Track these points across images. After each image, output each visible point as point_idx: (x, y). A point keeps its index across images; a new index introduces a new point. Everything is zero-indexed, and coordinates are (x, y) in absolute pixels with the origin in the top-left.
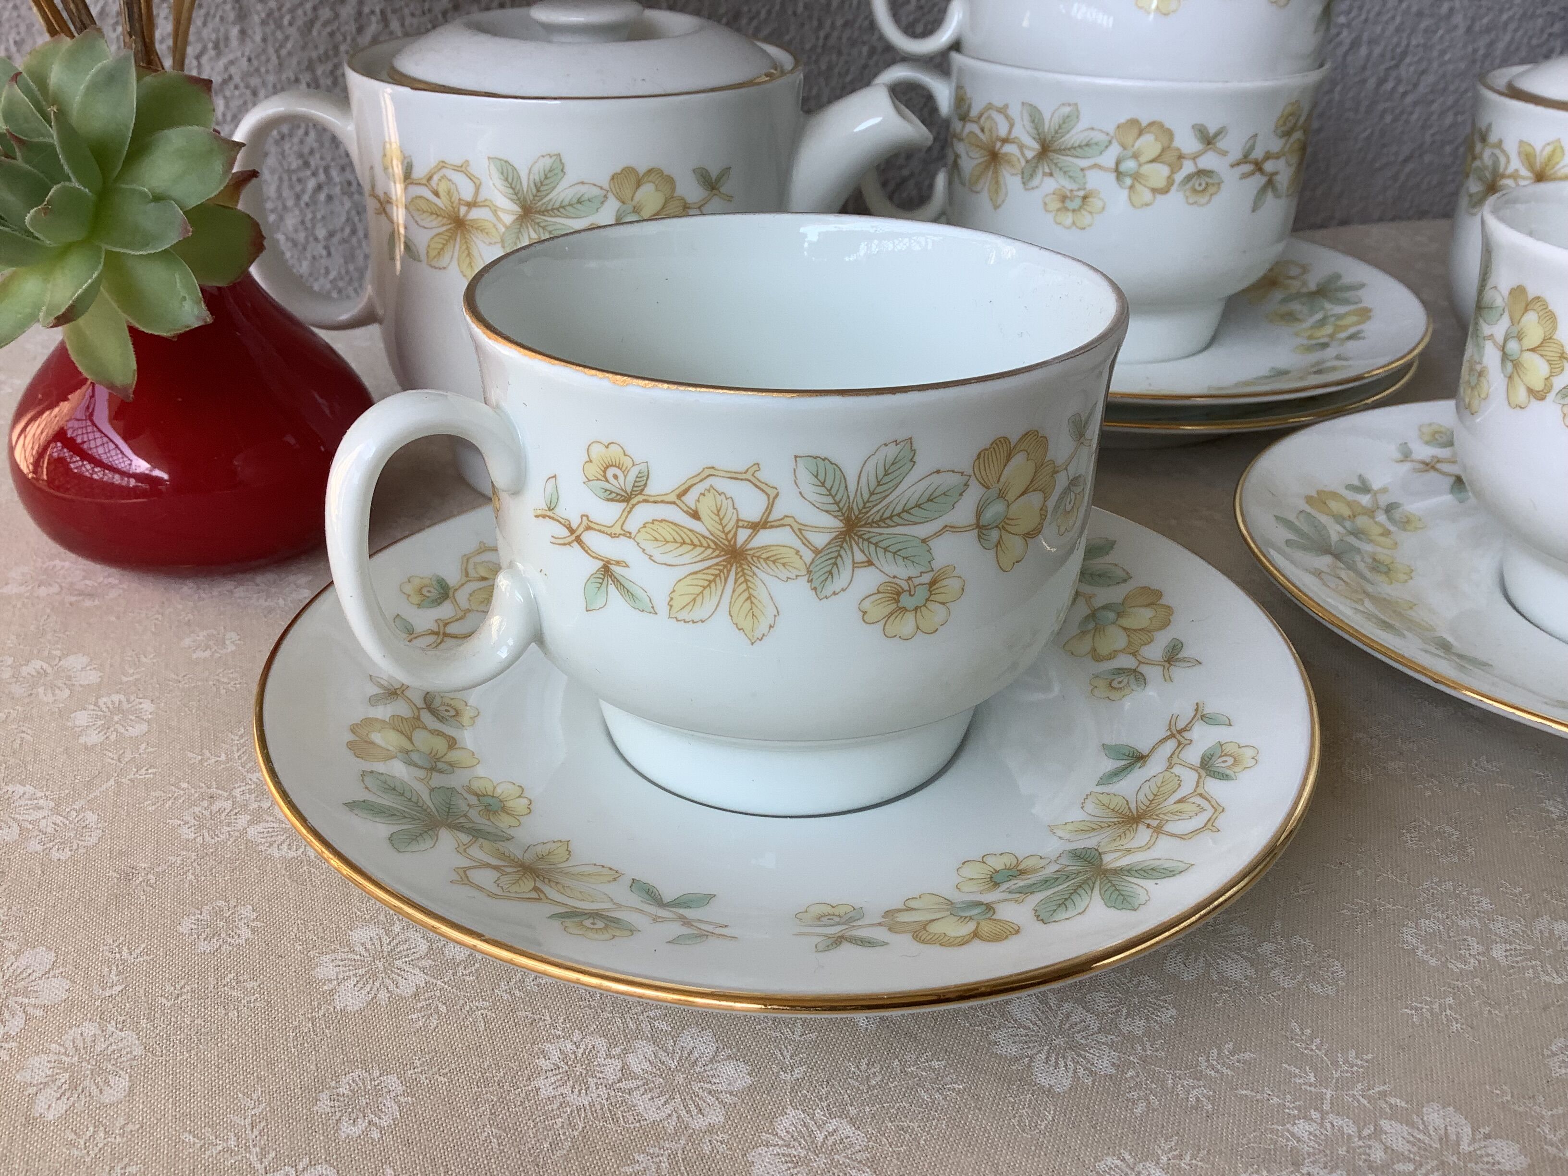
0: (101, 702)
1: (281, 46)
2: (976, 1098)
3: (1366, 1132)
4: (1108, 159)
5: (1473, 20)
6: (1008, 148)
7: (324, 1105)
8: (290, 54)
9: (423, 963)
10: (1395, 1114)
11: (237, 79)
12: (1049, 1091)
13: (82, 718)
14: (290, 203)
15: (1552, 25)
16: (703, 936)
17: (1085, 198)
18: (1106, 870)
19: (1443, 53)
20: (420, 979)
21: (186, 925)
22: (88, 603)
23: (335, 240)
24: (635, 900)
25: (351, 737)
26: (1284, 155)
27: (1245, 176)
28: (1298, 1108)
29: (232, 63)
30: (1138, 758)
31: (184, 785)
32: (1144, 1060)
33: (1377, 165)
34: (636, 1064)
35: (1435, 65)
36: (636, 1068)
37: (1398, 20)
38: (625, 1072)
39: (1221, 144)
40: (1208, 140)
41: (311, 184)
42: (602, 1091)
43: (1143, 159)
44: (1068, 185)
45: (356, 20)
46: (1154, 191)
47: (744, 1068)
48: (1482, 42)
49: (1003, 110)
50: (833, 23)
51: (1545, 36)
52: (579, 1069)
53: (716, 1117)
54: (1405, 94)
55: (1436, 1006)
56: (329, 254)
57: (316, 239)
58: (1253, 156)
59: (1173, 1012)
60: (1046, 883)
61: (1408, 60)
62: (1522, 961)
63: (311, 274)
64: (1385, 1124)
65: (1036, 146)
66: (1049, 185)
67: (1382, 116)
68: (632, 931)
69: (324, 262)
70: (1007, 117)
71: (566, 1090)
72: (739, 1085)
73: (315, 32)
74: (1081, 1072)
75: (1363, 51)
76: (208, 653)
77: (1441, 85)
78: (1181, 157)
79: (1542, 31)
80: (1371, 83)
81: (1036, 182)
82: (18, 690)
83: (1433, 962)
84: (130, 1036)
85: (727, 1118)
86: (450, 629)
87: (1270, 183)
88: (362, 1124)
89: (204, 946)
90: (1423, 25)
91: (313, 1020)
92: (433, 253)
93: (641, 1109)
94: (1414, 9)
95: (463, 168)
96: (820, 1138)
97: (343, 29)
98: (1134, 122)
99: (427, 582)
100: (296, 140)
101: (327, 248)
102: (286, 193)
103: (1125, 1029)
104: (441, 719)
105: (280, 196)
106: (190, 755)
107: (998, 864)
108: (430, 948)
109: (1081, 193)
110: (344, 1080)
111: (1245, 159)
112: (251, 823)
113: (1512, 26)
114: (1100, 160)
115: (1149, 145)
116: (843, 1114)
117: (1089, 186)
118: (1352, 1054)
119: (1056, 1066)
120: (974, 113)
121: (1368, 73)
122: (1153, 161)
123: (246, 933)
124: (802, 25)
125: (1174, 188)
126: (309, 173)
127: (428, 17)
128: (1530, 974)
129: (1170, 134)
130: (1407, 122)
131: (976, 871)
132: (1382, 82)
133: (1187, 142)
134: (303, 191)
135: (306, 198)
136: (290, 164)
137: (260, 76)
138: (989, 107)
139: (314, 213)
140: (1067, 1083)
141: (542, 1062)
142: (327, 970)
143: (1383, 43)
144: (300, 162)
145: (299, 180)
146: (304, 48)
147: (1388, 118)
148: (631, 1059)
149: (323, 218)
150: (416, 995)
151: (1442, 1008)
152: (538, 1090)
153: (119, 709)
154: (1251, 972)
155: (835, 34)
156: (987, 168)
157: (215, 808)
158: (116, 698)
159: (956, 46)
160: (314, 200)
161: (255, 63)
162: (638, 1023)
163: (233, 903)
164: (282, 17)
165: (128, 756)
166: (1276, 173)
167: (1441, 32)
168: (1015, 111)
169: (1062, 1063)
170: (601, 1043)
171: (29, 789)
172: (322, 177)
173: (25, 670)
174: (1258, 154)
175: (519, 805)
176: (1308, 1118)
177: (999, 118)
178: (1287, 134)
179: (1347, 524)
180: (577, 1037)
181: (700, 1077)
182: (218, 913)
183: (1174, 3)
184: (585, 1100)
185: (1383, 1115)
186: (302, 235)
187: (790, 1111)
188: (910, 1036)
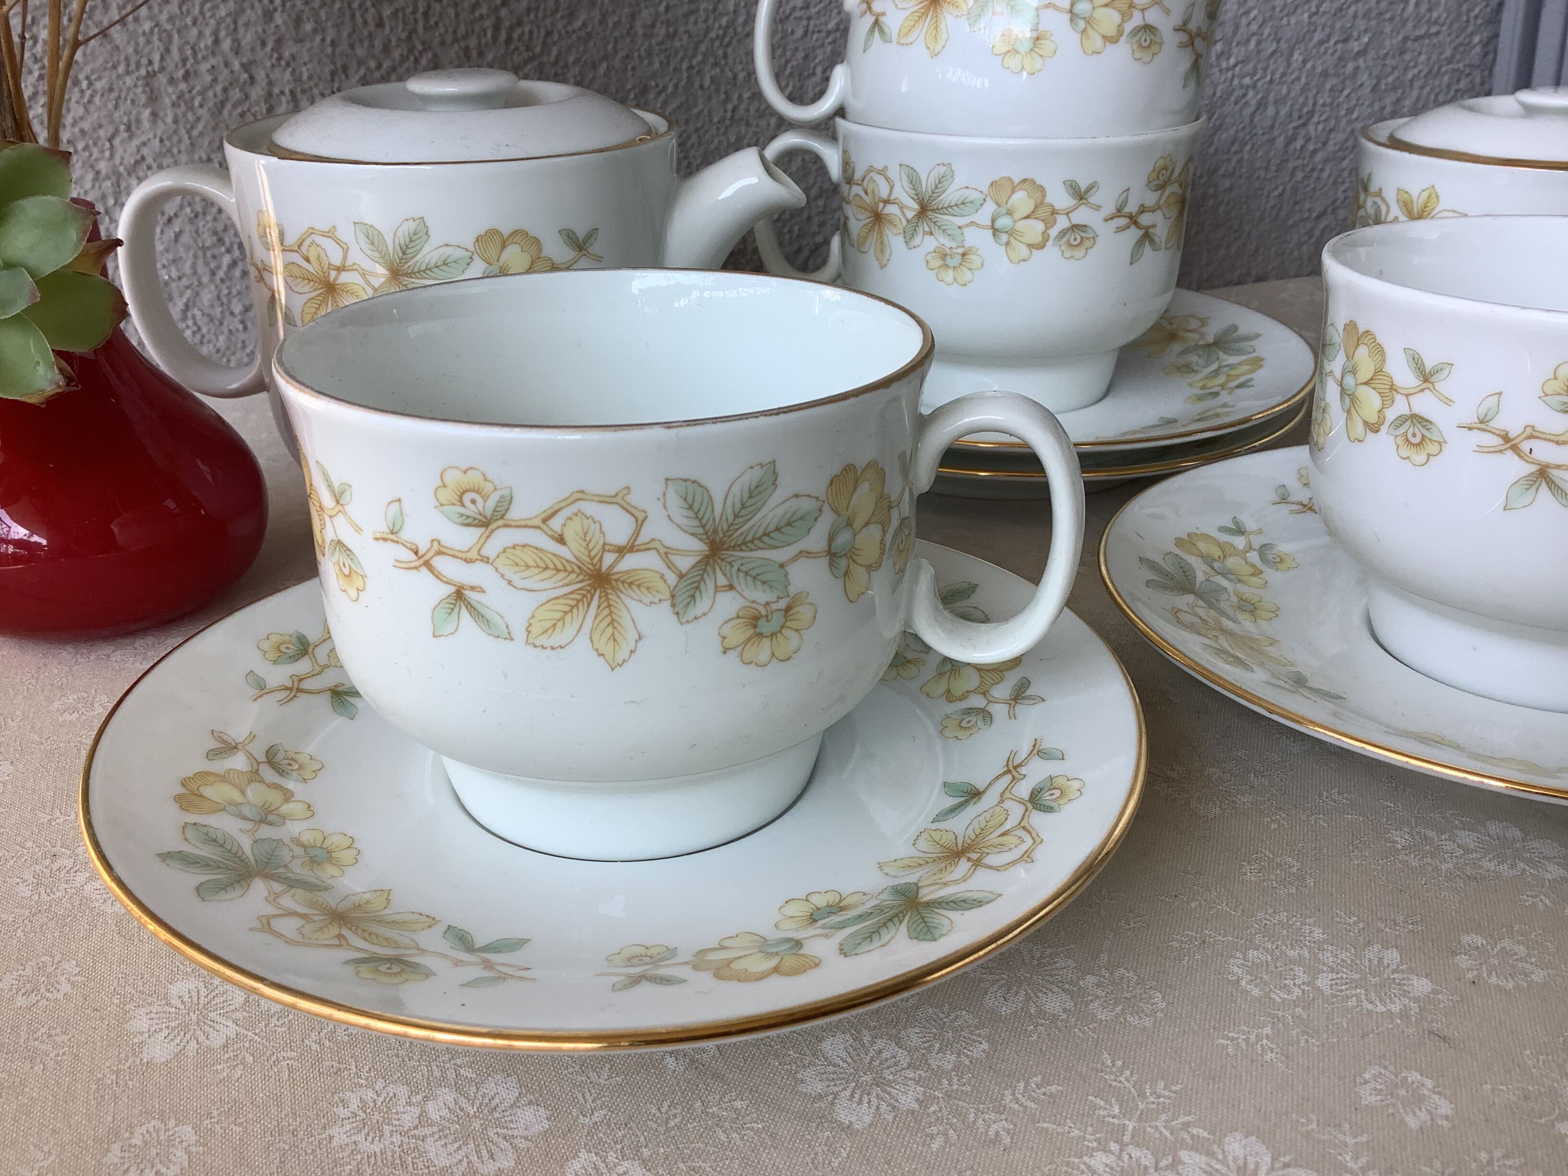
1: (192, 127)
2: (773, 1136)
3: (1163, 1163)
4: (984, 216)
5: (1379, 79)
6: (891, 209)
7: (114, 1156)
8: (201, 134)
9: (238, 1015)
10: (1197, 1145)
11: (149, 160)
12: (848, 1129)
14: (205, 279)
15: (1458, 81)
16: (502, 978)
17: (964, 255)
18: (919, 903)
19: (1350, 111)
20: (231, 1030)
21: (8, 981)
24: (443, 945)
25: (181, 790)
26: (1159, 207)
27: (1119, 230)
28: (1098, 1141)
29: (144, 144)
30: (974, 794)
31: (29, 844)
32: (948, 1095)
33: (1290, 222)
34: (434, 1111)
35: (1344, 122)
36: (434, 1116)
37: (1303, 80)
38: (423, 1119)
39: (1094, 199)
40: (1081, 195)
41: (226, 260)
42: (396, 1139)
43: (1017, 216)
44: (947, 242)
45: (266, 101)
46: (1031, 246)
47: (544, 1113)
48: (1389, 100)
49: (883, 172)
50: (740, 96)
51: (1452, 93)
52: (377, 1116)
53: (507, 1162)
54: (1315, 151)
55: (1253, 1038)
56: (245, 328)
57: (232, 314)
58: (1127, 210)
59: (985, 1046)
60: (860, 917)
61: (1315, 119)
62: (1347, 989)
63: (228, 348)
64: (1184, 1155)
65: (916, 206)
66: (930, 243)
67: (1292, 175)
68: (428, 974)
70: (887, 179)
71: (360, 1138)
72: (536, 1129)
73: (226, 112)
74: (884, 1107)
75: (1271, 111)
77: (1350, 143)
78: (1054, 212)
79: (1449, 87)
80: (1280, 142)
81: (917, 240)
83: (1256, 992)
85: (518, 1162)
86: (306, 685)
87: (1147, 237)
89: (21, 1001)
90: (1328, 86)
91: (118, 1072)
92: (307, 318)
93: (432, 1155)
94: (1319, 70)
95: (330, 234)
97: (253, 110)
98: (1006, 180)
99: (287, 638)
100: (209, 218)
101: (242, 322)
102: (201, 269)
103: (934, 1064)
104: (282, 773)
105: (195, 272)
106: (41, 814)
107: (820, 901)
108: (247, 1001)
109: (960, 251)
110: (138, 1131)
111: (1119, 212)
112: (89, 880)
113: (1417, 84)
114: (976, 218)
115: (1021, 201)
116: (637, 1156)
117: (967, 244)
118: (1161, 1084)
119: (860, 1102)
120: (858, 176)
121: (1276, 132)
122: (1027, 217)
123: (65, 987)
124: (710, 98)
125: (1049, 243)
126: (223, 249)
128: (1352, 1002)
129: (1042, 190)
130: (1318, 178)
131: (799, 910)
132: (1290, 141)
133: (1059, 198)
134: (219, 267)
135: (221, 274)
136: (204, 241)
137: (173, 156)
138: (871, 169)
139: (229, 288)
140: (868, 1119)
141: (340, 1110)
142: (140, 1022)
143: (1289, 103)
144: (215, 238)
145: (214, 257)
146: (214, 129)
147: (1300, 176)
148: (431, 1106)
149: (239, 293)
150: (225, 1046)
151: (1259, 1038)
152: (331, 1138)
154: (1070, 1005)
155: (743, 107)
156: (871, 229)
157: (56, 866)
159: (841, 112)
160: (228, 277)
161: (168, 143)
162: (444, 1071)
163: (57, 959)
164: (193, 98)
166: (1154, 226)
167: (1346, 92)
168: (894, 173)
169: (865, 1100)
170: (403, 1091)
172: (237, 253)
174: (1132, 207)
175: (346, 856)
176: (1107, 1150)
177: (880, 180)
178: (1162, 187)
179: (1216, 565)
180: (379, 1085)
181: (498, 1123)
182: (41, 968)
183: (1038, 63)
184: (377, 1147)
185: (1184, 1145)
186: (218, 310)
187: (583, 1154)
188: (717, 1076)
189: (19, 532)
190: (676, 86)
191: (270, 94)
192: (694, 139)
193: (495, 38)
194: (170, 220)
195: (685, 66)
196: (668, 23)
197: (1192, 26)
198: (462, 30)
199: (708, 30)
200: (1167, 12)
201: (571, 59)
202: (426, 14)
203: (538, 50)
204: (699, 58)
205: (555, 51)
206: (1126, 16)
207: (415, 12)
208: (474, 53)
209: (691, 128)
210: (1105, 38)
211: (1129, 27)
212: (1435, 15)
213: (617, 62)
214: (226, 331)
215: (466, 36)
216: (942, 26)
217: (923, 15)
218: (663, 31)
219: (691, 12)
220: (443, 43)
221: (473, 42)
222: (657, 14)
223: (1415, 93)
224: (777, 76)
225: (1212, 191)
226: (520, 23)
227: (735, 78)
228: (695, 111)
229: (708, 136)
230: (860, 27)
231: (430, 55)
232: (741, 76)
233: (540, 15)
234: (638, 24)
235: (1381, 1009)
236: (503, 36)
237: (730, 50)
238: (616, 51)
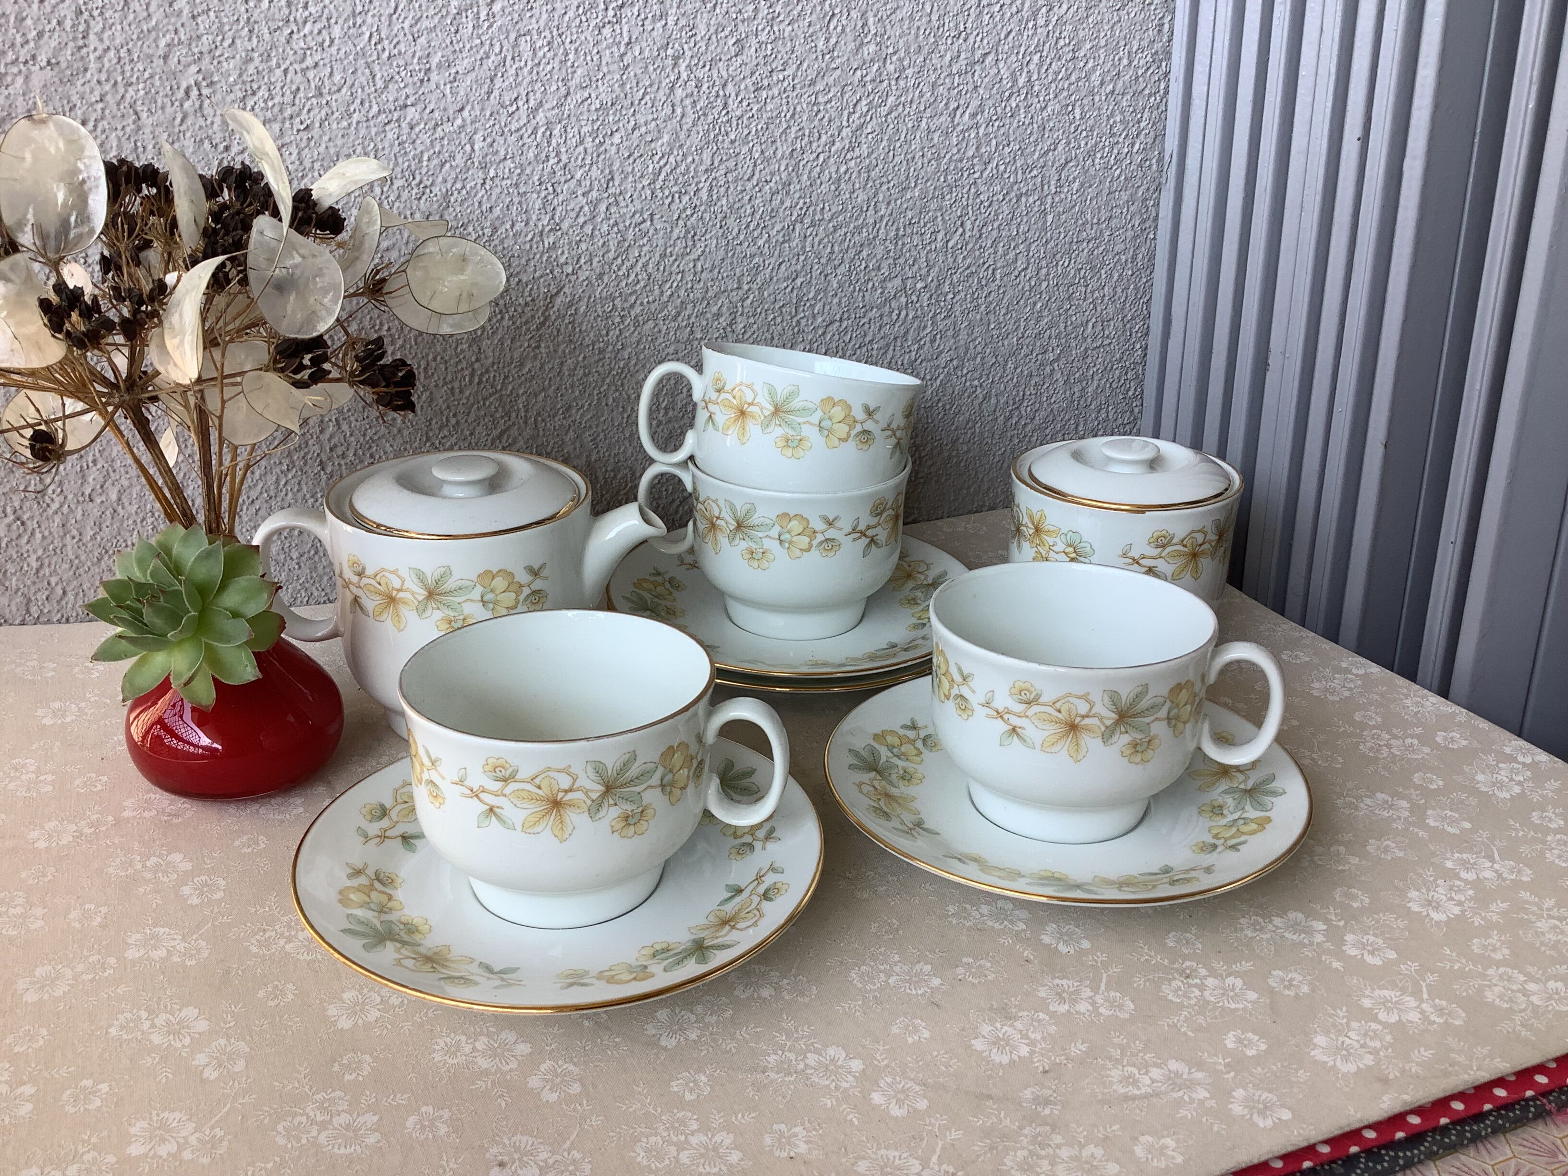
0: (195, 880)
2: (632, 1052)
4: (775, 532)
6: (719, 522)
7: (336, 1068)
9: (379, 1007)
12: (665, 1048)
13: (186, 890)
16: (510, 985)
17: (763, 553)
18: (704, 947)
20: (378, 1014)
21: (261, 994)
22: (175, 821)
23: (304, 559)
24: (480, 971)
25: (340, 897)
26: (879, 525)
27: (854, 540)
28: (774, 1050)
30: (739, 891)
31: (249, 924)
32: (711, 1033)
34: (479, 1046)
36: (479, 1048)
38: (474, 1049)
39: (838, 524)
40: (830, 523)
42: (464, 1058)
43: (793, 533)
44: (754, 546)
46: (802, 550)
47: (529, 1045)
49: (715, 501)
53: (514, 1065)
55: (852, 1006)
56: (300, 567)
58: (859, 529)
60: (676, 954)
64: (809, 1055)
65: (735, 523)
66: (744, 545)
68: (477, 984)
69: (297, 572)
70: (718, 505)
71: (447, 1058)
72: (526, 1052)
74: (682, 1039)
76: (250, 849)
78: (815, 532)
81: (736, 542)
82: (148, 875)
83: (860, 985)
84: (242, 1044)
85: (519, 1065)
86: (388, 834)
87: (873, 541)
88: (354, 1075)
89: (271, 1003)
91: (328, 1033)
92: (377, 613)
93: (480, 1063)
95: (395, 572)
96: (559, 1071)
98: (785, 515)
99: (374, 806)
104: (384, 884)
106: (249, 908)
107: (658, 947)
108: (382, 1000)
109: (761, 550)
110: (345, 1058)
111: (854, 530)
112: (286, 943)
114: (770, 533)
115: (795, 526)
116: (572, 1061)
117: (765, 547)
118: (806, 1027)
119: (671, 1037)
120: (701, 499)
122: (799, 534)
123: (291, 996)
125: (813, 549)
127: (366, 421)
128: (902, 989)
129: (807, 520)
131: (648, 951)
133: (819, 526)
138: (708, 498)
140: (674, 1044)
141: (436, 1047)
142: (332, 1011)
148: (477, 1044)
152: (434, 1058)
153: (206, 884)
154: (773, 993)
156: (710, 531)
157: (267, 936)
158: (204, 878)
159: (692, 458)
162: (481, 1029)
163: (283, 982)
165: (216, 910)
166: (877, 535)
168: (721, 503)
169: (674, 1036)
170: (463, 1038)
171: (167, 930)
173: (148, 863)
174: (862, 527)
175: (424, 928)
176: (776, 1054)
177: (714, 505)
178: (881, 514)
179: (895, 750)
180: (452, 1035)
181: (508, 1050)
182: (276, 987)
183: (802, 453)
184: (455, 1061)
185: (810, 1051)
186: (282, 557)
187: (548, 1061)
188: (609, 1029)
189: (205, 741)
190: (590, 405)
191: (322, 421)
192: (602, 436)
193: (471, 382)
194: (253, 502)
195: (595, 392)
196: (585, 367)
197: (894, 426)
198: (449, 378)
199: (611, 369)
200: (877, 422)
201: (521, 392)
202: (425, 369)
203: (499, 387)
204: (605, 387)
205: (510, 387)
206: (851, 427)
207: (419, 366)
208: (457, 391)
209: (600, 430)
210: (840, 439)
211: (853, 433)
212: (1107, 333)
213: (551, 392)
214: (286, 568)
215: (451, 381)
216: (747, 428)
217: (736, 420)
218: (581, 372)
219: (600, 360)
220: (436, 386)
221: (456, 385)
222: (578, 362)
223: (1095, 383)
224: (653, 436)
225: (954, 453)
226: (487, 371)
227: (629, 398)
228: (602, 419)
229: (611, 434)
230: (701, 416)
231: (428, 393)
232: (633, 396)
233: (501, 365)
234: (565, 368)
235: (914, 992)
236: (477, 380)
237: (625, 381)
238: (550, 386)
